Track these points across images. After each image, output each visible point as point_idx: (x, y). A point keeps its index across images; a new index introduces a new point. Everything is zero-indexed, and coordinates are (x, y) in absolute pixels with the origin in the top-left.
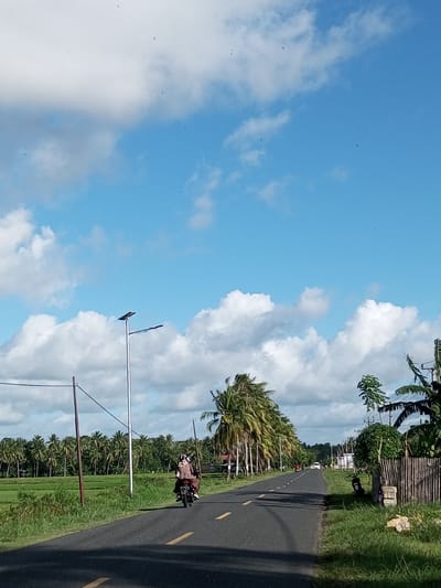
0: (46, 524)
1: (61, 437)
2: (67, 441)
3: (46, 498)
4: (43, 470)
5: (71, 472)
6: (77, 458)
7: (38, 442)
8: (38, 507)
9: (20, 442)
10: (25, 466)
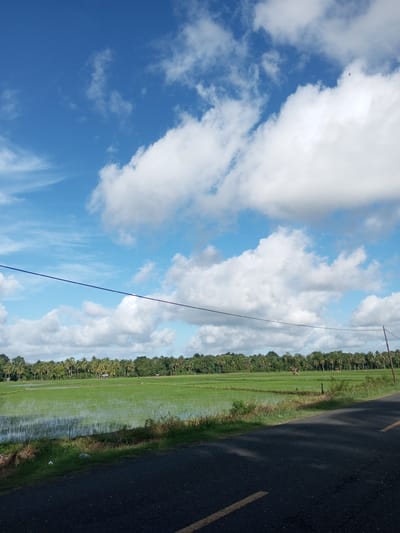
0: (380, 391)
1: (381, 352)
2: (384, 354)
3: (378, 379)
4: (374, 366)
5: (387, 367)
6: (389, 361)
7: (370, 354)
8: (376, 382)
9: (362, 355)
10: (366, 365)
